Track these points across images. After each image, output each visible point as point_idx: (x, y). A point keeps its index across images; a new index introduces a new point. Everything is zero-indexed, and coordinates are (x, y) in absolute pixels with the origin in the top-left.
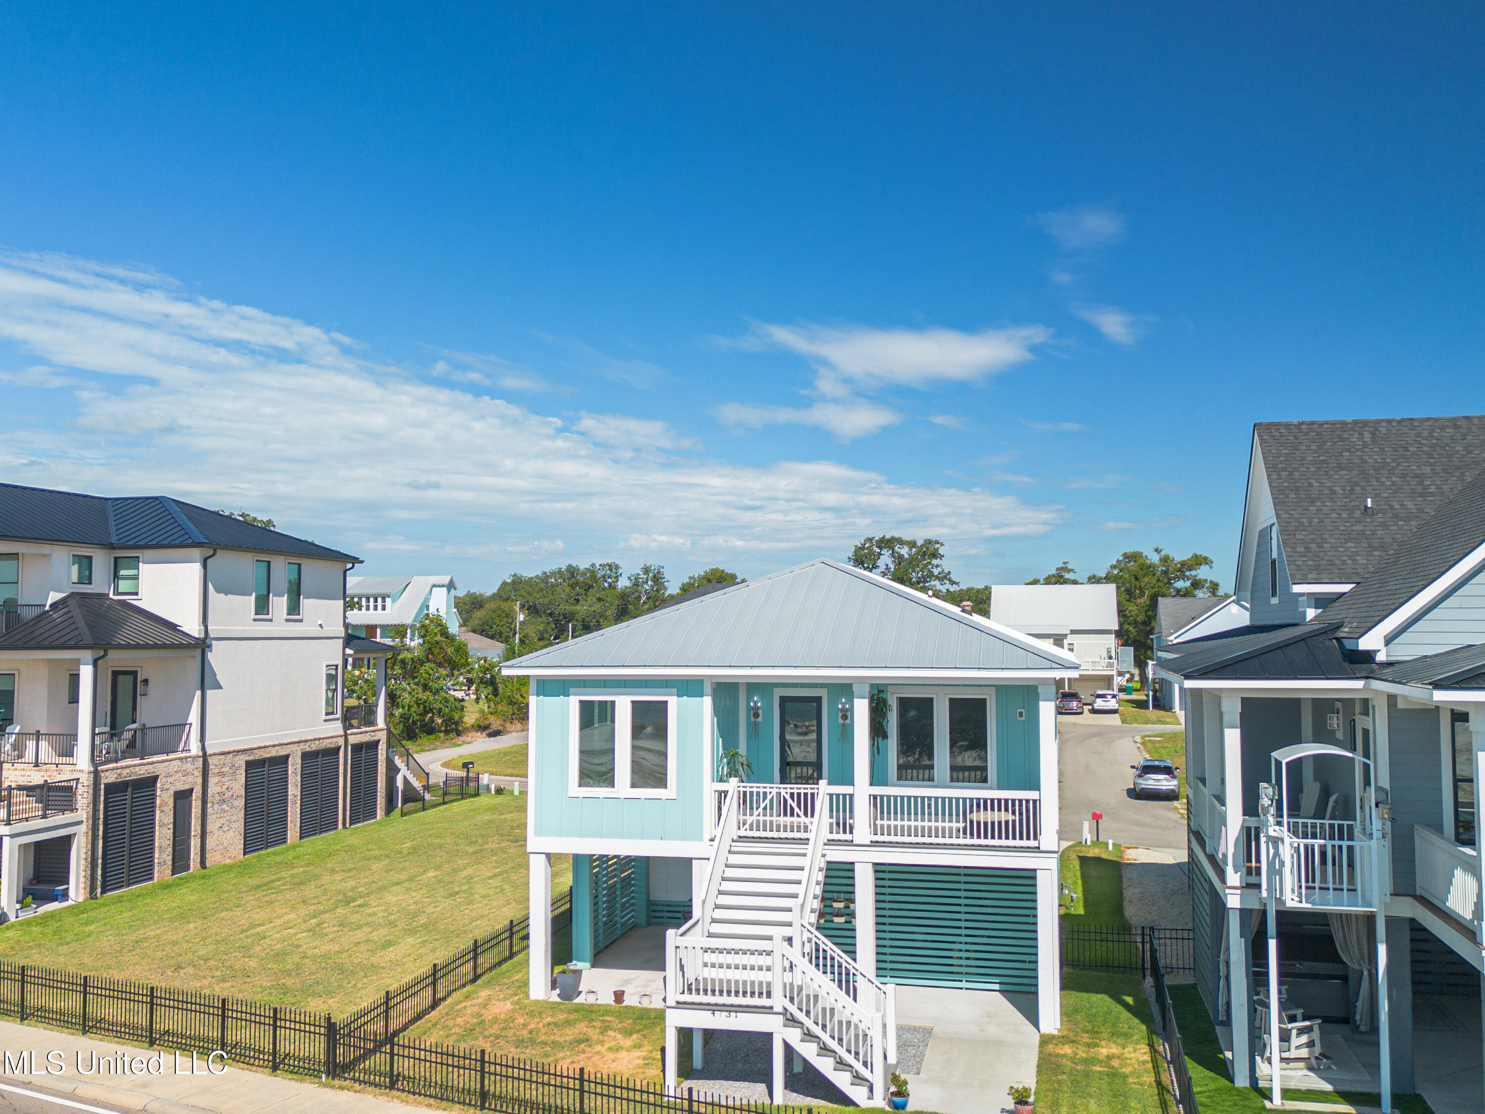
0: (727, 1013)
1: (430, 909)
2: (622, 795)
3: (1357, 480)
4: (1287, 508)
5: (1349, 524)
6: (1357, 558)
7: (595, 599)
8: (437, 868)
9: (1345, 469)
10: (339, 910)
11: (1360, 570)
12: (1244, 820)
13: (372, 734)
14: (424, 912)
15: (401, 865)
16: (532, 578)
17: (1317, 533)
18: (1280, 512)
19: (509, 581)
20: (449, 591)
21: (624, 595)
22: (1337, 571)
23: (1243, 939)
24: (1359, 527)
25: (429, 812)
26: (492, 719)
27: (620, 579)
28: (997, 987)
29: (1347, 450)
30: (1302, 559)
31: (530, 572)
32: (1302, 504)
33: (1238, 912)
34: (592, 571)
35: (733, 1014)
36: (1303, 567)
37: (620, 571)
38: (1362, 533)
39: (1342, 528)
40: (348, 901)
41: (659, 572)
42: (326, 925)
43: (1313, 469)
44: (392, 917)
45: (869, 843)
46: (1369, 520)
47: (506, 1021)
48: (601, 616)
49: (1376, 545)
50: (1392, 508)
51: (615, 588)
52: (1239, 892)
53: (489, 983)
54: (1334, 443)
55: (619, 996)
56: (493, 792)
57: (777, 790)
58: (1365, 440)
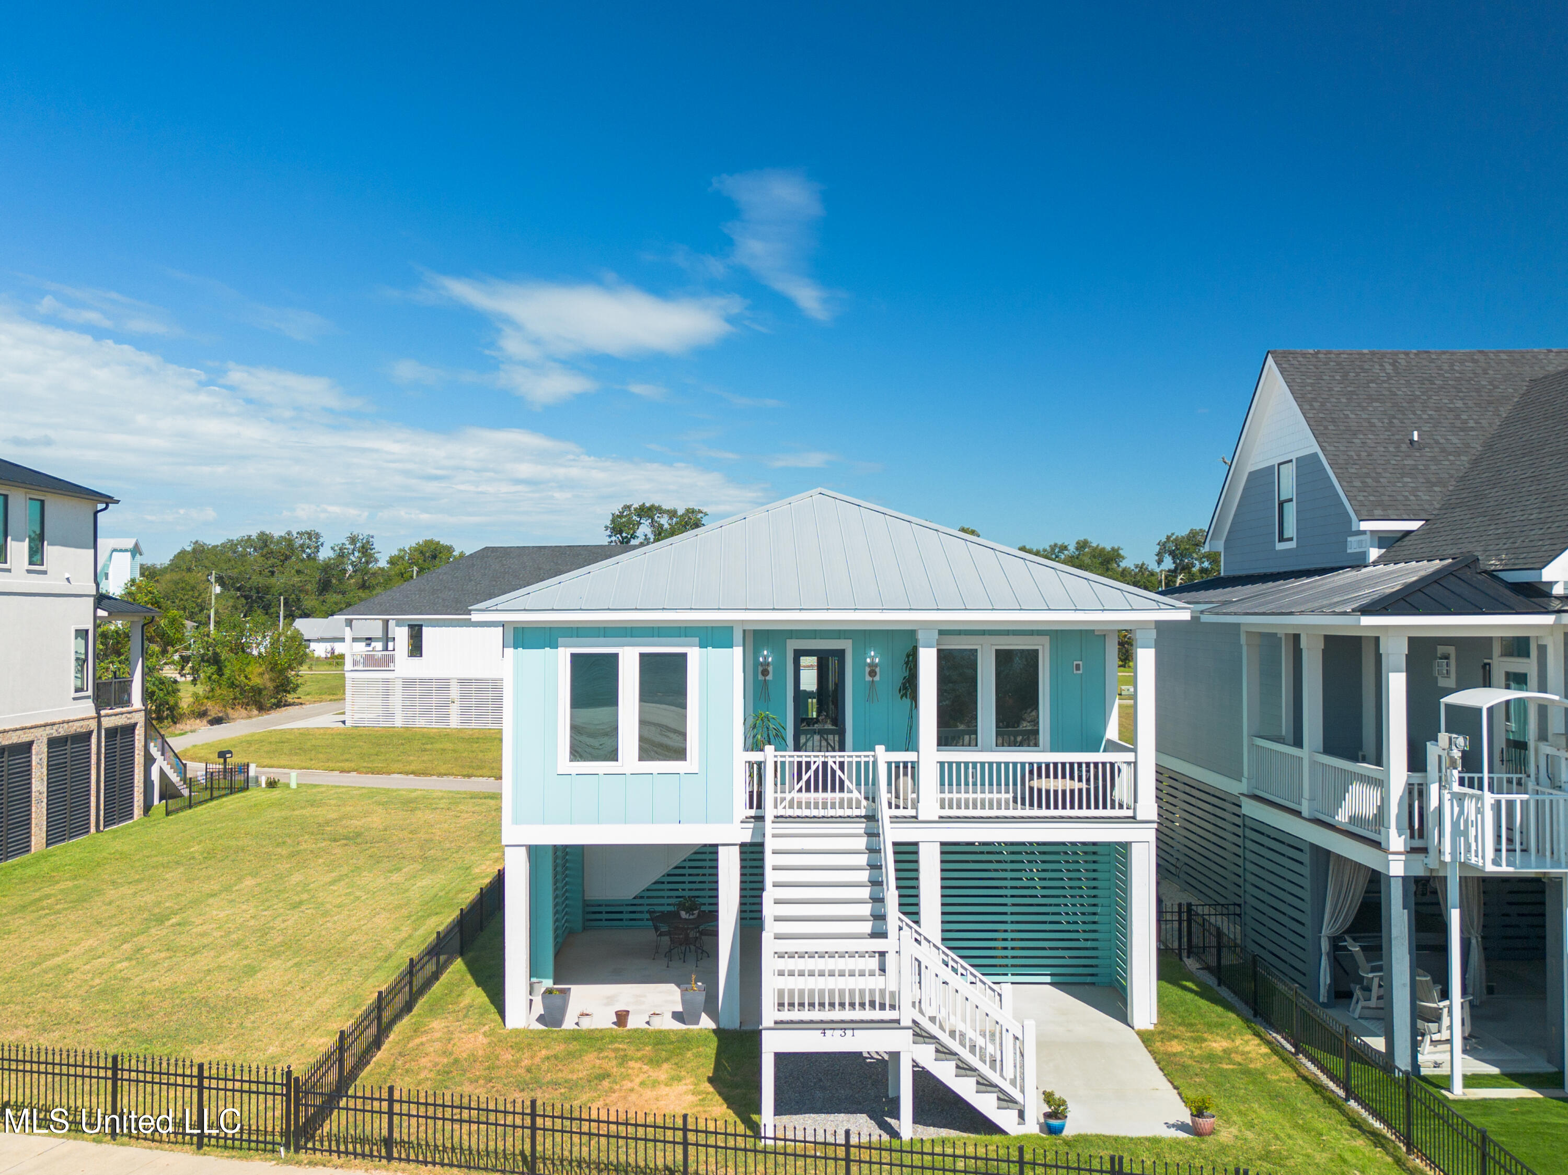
0: (841, 1032)
1: (278, 924)
2: (628, 771)
3: (1393, 413)
4: (1329, 440)
5: (1399, 458)
6: (1419, 494)
7: (293, 572)
8: (254, 874)
9: (1377, 400)
10: (153, 931)
11: (1427, 507)
12: (1409, 777)
13: (129, 716)
14: (273, 928)
15: (203, 873)
16: (217, 546)
17: (1370, 467)
18: (1324, 444)
19: (189, 549)
20: (133, 556)
21: (327, 568)
22: (1403, 507)
23: (1406, 911)
24: (1409, 462)
25: (199, 809)
26: (209, 704)
27: (321, 549)
28: (1048, 979)
29: (1372, 381)
30: (1362, 494)
31: (214, 539)
32: (1345, 436)
33: (1400, 880)
34: (288, 540)
35: (849, 1032)
36: (1367, 503)
37: (321, 540)
38: (1415, 467)
39: (1393, 462)
40: (161, 920)
41: (368, 542)
42: (147, 951)
43: (1344, 400)
44: (234, 936)
45: (937, 819)
46: (1418, 454)
47: (488, 1058)
48: (300, 591)
49: (1434, 480)
50: (1437, 442)
51: (314, 559)
52: (1403, 857)
53: (433, 1010)
54: (1358, 374)
55: (622, 1018)
56: (264, 785)
57: (823, 759)
58: (1388, 371)
